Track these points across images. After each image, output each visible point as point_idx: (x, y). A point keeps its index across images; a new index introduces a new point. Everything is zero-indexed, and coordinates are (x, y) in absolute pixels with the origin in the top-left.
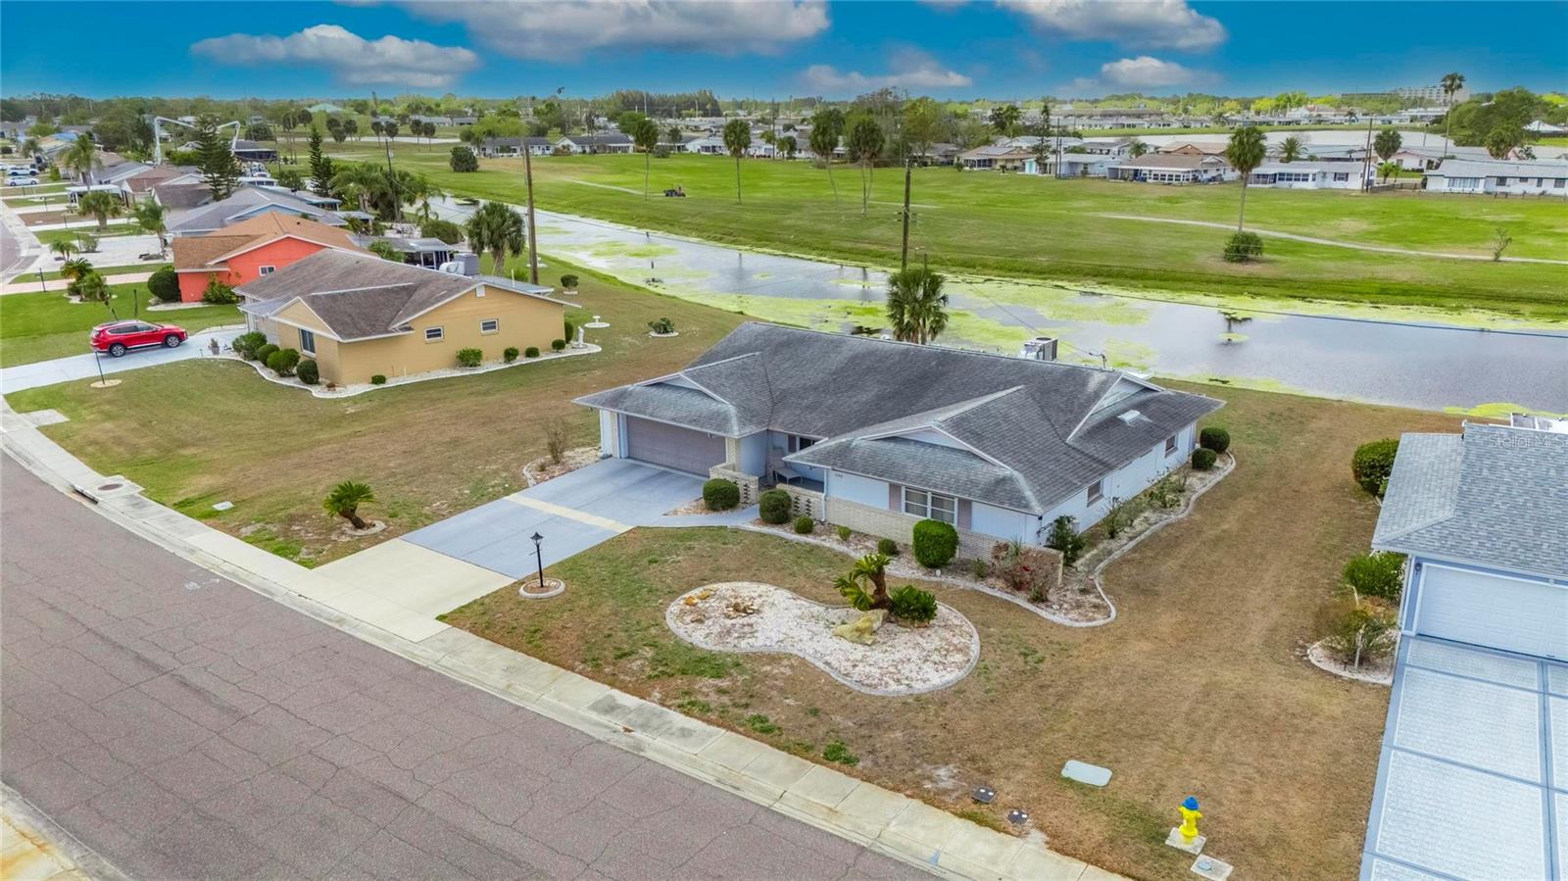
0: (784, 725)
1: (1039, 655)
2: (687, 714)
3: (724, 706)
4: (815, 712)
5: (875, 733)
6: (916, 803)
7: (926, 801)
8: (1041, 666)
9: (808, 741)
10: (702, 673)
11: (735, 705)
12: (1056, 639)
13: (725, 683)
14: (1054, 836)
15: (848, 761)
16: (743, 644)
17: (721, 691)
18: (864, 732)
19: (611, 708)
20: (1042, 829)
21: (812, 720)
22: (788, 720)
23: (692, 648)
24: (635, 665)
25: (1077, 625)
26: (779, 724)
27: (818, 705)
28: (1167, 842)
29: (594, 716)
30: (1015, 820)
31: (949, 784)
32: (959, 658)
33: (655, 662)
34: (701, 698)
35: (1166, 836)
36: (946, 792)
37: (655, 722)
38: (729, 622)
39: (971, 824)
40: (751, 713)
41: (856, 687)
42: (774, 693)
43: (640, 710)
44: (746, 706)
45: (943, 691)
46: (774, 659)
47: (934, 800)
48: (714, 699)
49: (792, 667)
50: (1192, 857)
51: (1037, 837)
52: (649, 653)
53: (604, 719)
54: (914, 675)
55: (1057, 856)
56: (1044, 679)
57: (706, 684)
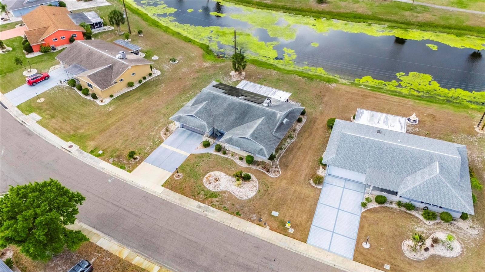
0: (229, 208)
1: (268, 186)
2: (213, 207)
3: (218, 205)
4: (233, 205)
5: (243, 208)
6: (251, 223)
7: (252, 222)
8: (269, 189)
9: (233, 211)
10: (213, 197)
11: (220, 204)
12: (271, 181)
13: (217, 199)
14: (270, 227)
15: (240, 215)
16: (219, 189)
17: (217, 201)
18: (241, 208)
19: (200, 207)
20: (269, 226)
21: (233, 206)
22: (229, 207)
23: (210, 191)
24: (201, 196)
25: (274, 177)
26: (228, 208)
27: (233, 203)
28: (286, 227)
29: (198, 209)
30: (265, 224)
31: (255, 218)
32: (255, 189)
33: (205, 195)
34: (214, 203)
35: (285, 225)
36: (255, 220)
37: (208, 209)
38: (215, 183)
39: (259, 226)
40: (223, 206)
41: (239, 198)
42: (226, 201)
43: (205, 207)
44: (222, 204)
45: (253, 197)
46: (225, 192)
47: (253, 222)
48: (216, 203)
49: (228, 194)
50: (289, 229)
51: (268, 227)
52: (203, 193)
53: (199, 210)
54: (248, 194)
55: (271, 231)
56: (269, 192)
57: (214, 199)
